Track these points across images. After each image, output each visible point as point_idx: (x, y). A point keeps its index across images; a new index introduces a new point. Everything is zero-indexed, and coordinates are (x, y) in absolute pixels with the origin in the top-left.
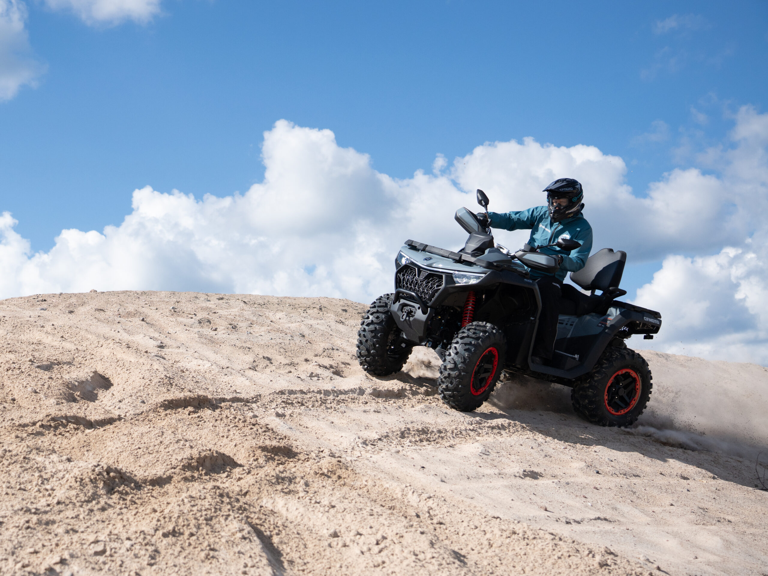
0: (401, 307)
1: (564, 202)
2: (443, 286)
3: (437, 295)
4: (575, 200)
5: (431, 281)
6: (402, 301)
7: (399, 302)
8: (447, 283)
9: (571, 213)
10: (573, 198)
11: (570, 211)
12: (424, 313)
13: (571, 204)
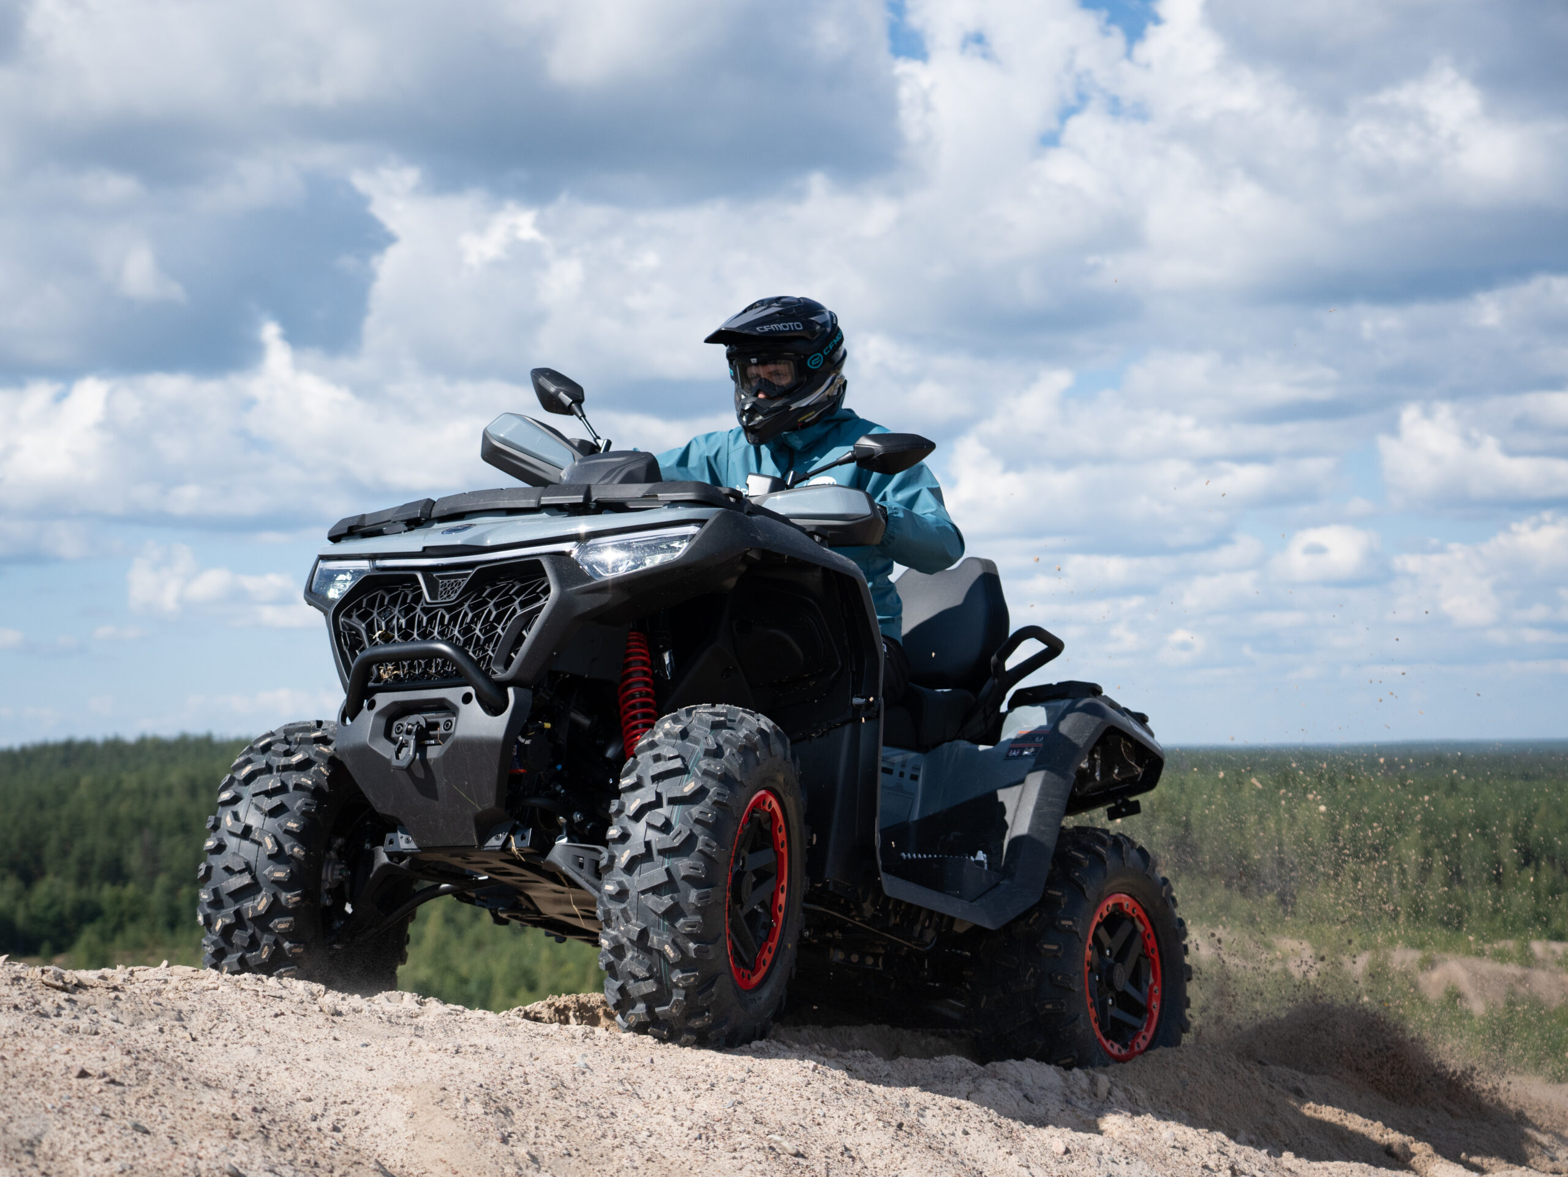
0: (382, 722)
1: (784, 375)
2: (554, 591)
3: (530, 636)
4: (814, 362)
5: (492, 596)
6: (383, 700)
7: (372, 706)
8: (562, 581)
9: (808, 408)
10: (807, 357)
11: (804, 403)
12: (493, 708)
13: (807, 380)
